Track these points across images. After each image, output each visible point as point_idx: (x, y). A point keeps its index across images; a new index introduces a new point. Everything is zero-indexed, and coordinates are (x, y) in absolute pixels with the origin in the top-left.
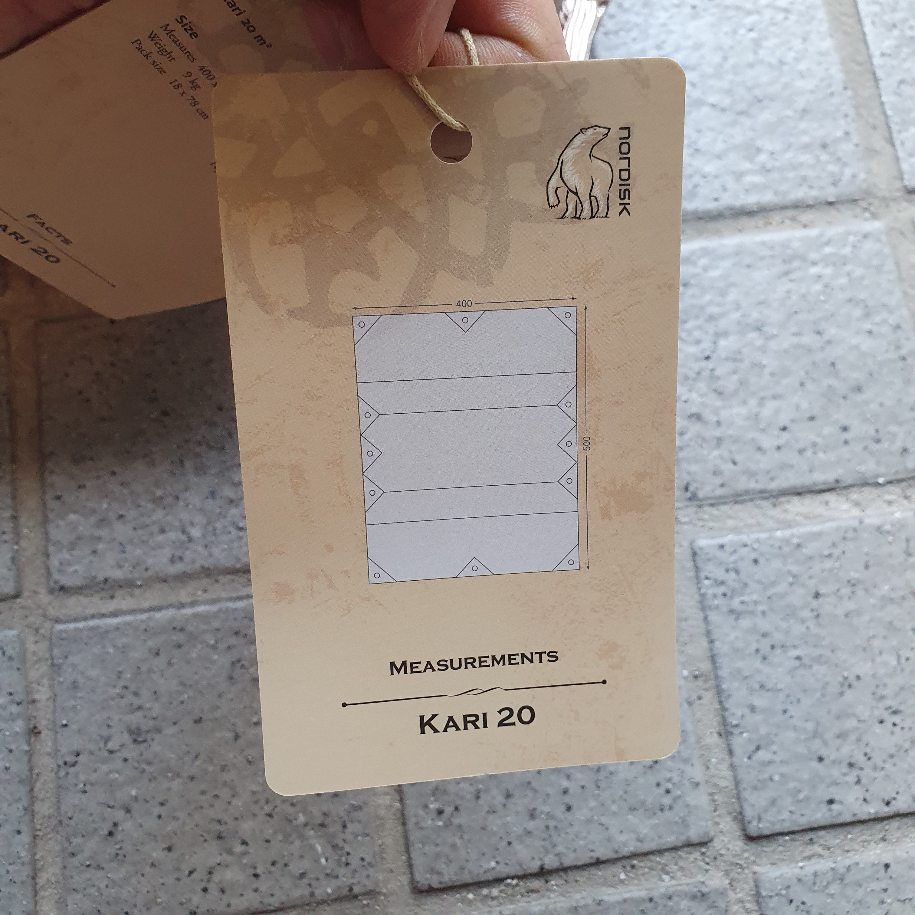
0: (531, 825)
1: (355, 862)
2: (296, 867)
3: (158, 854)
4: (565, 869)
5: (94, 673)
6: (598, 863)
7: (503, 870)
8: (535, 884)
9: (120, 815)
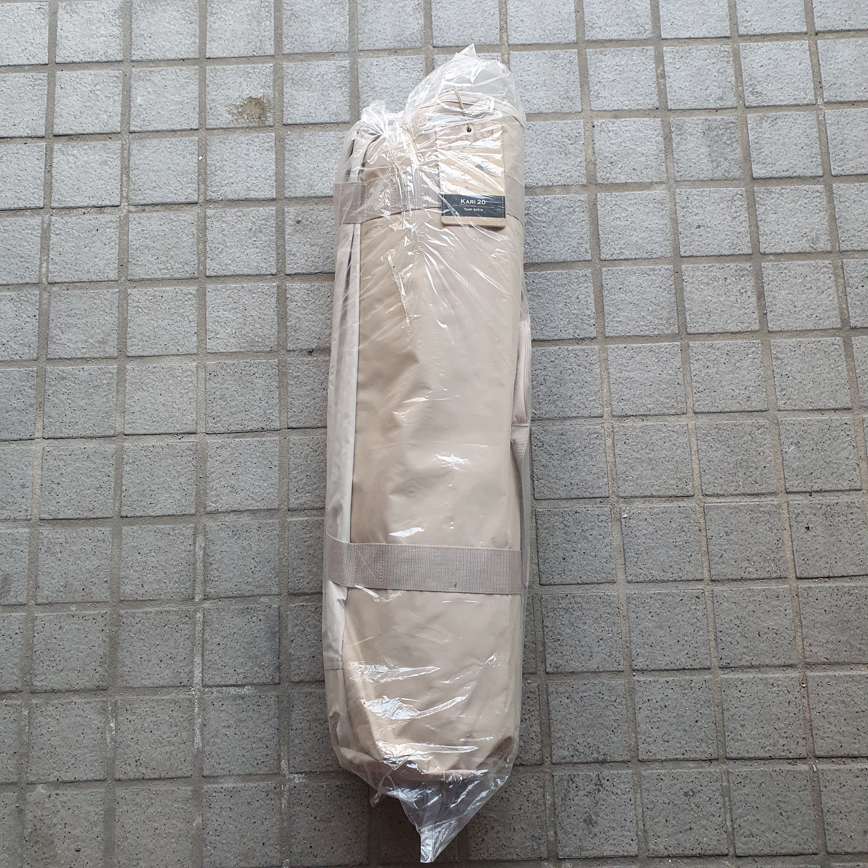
0: (826, 565)
1: (782, 570)
2: (767, 569)
3: (733, 563)
4: (834, 577)
5: (716, 517)
6: (843, 576)
7: (819, 575)
8: (826, 580)
9: (723, 552)
